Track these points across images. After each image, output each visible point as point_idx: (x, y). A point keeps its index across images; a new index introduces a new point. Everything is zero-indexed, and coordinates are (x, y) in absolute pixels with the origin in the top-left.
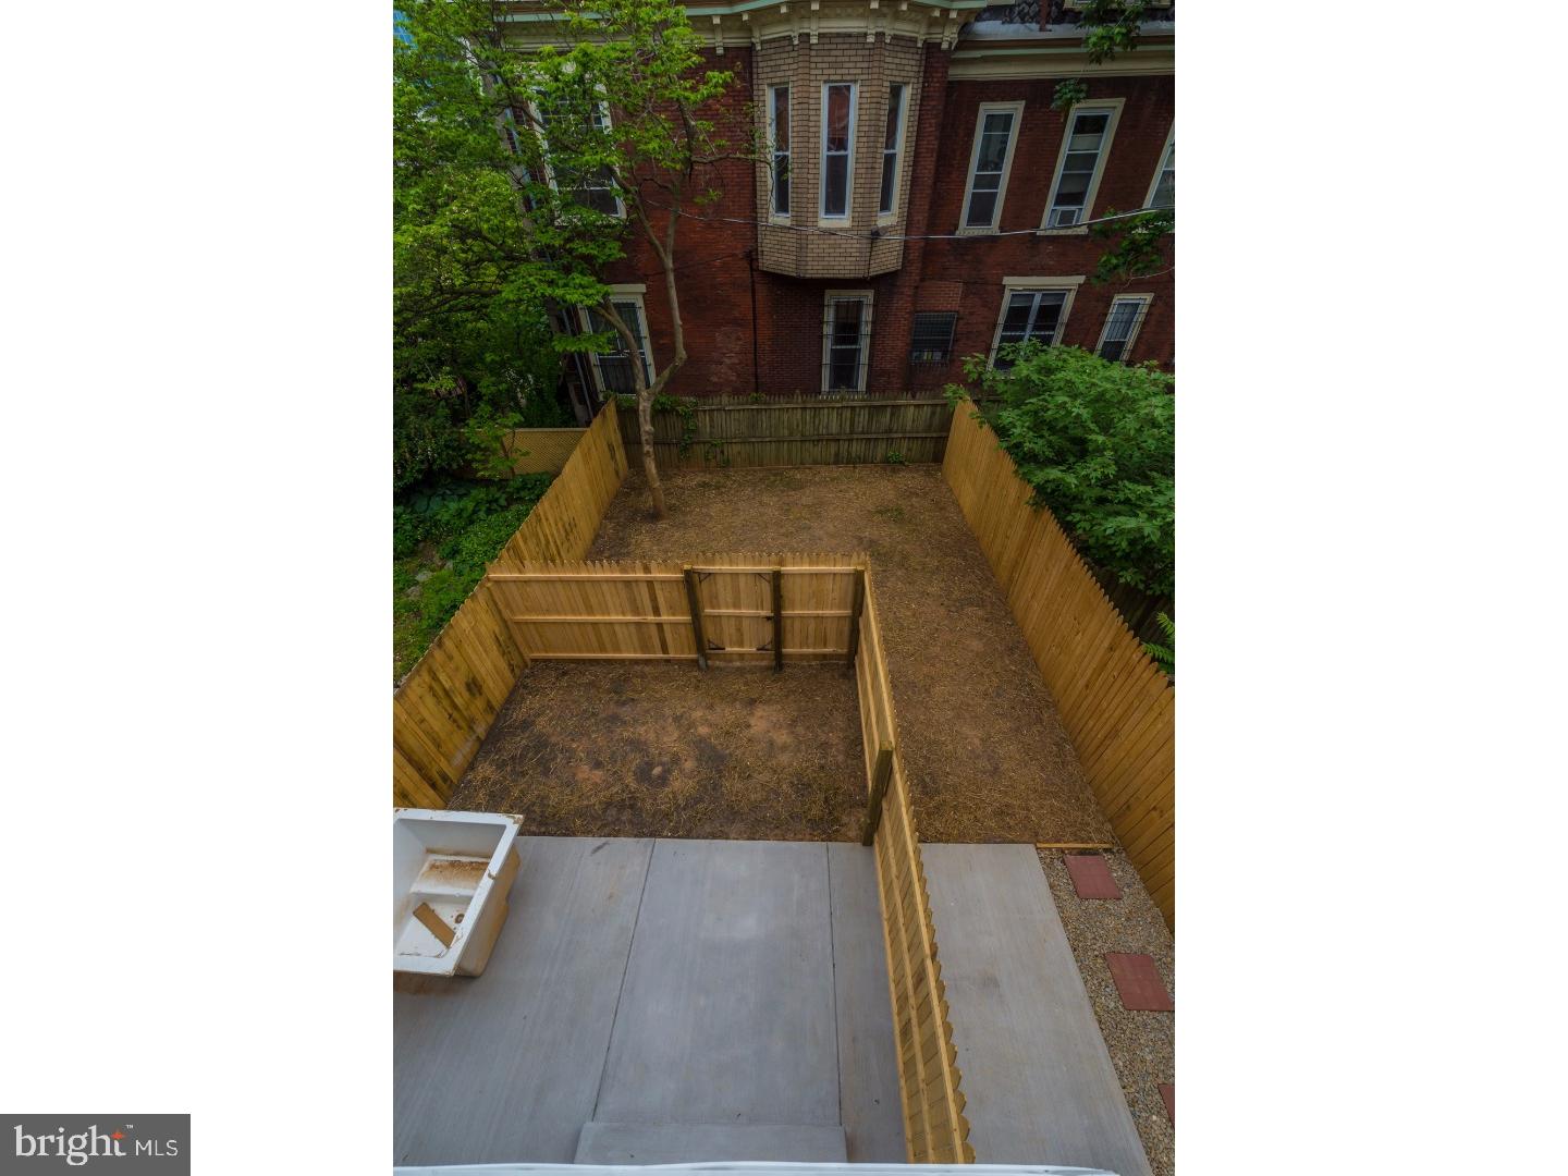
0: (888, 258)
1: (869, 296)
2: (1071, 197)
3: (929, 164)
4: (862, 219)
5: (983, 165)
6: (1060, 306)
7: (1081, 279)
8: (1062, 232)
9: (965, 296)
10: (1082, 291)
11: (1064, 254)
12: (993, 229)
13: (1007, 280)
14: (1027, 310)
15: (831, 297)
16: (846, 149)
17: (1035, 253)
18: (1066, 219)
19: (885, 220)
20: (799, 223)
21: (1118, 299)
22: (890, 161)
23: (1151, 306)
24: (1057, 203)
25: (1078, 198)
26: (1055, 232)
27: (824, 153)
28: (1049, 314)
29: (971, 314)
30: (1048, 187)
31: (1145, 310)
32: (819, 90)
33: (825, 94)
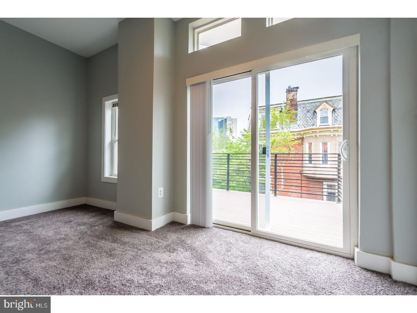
16: (328, 152)
32: (319, 143)
33: (321, 144)
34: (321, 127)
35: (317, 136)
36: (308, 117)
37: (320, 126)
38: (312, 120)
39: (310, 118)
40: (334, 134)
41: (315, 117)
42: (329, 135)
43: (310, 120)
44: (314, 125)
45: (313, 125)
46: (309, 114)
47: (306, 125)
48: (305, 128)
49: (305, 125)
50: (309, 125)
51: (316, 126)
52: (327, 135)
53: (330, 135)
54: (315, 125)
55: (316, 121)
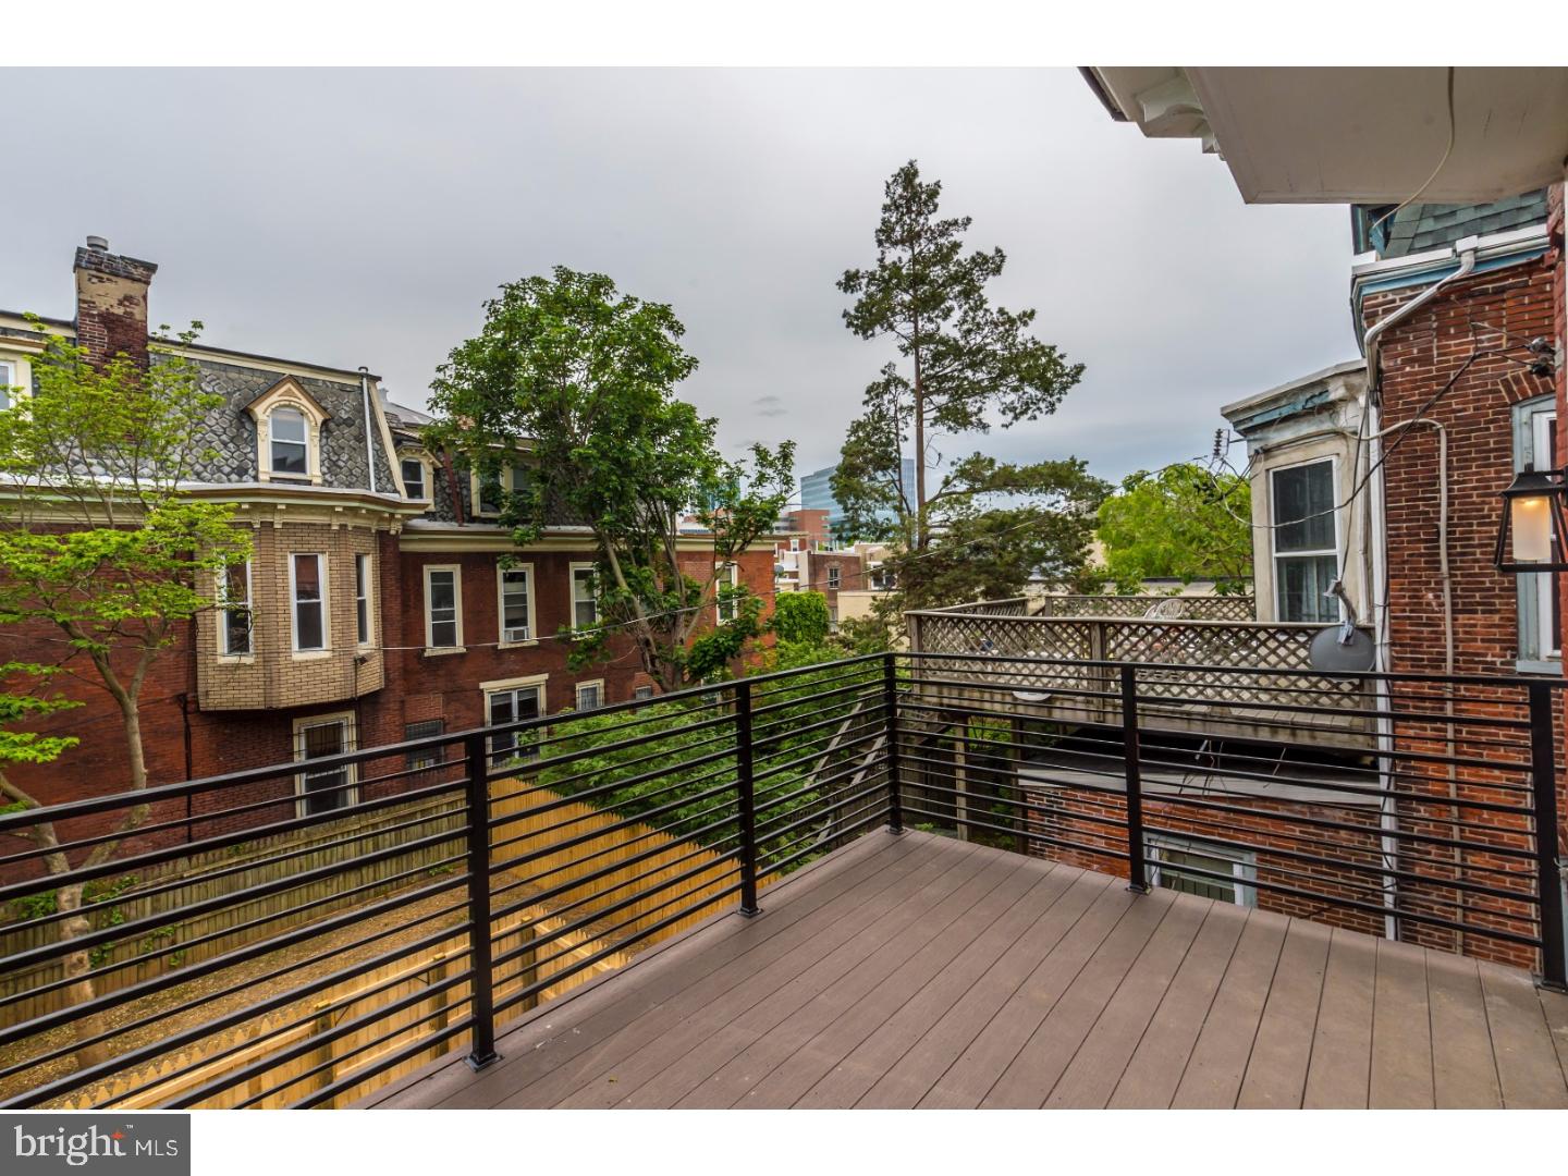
0: (371, 679)
1: (350, 717)
2: (516, 621)
3: (396, 606)
4: (341, 649)
5: (436, 604)
6: (536, 699)
7: (546, 676)
8: (519, 645)
9: (447, 703)
10: (549, 684)
11: (525, 660)
12: (459, 647)
13: (483, 685)
14: (509, 706)
15: (300, 725)
16: (317, 597)
17: (501, 663)
18: (519, 636)
19: (363, 649)
20: (267, 659)
21: (579, 686)
22: (361, 605)
23: (605, 687)
24: (507, 626)
25: (523, 621)
26: (513, 646)
27: (294, 601)
28: (529, 706)
29: (457, 718)
30: (496, 615)
31: (602, 691)
32: (285, 557)
33: (291, 561)
34: (276, 486)
35: (276, 526)
36: (214, 432)
37: (272, 480)
38: (231, 445)
39: (224, 437)
40: (343, 521)
41: (245, 435)
42: (323, 525)
43: (225, 444)
44: (246, 471)
45: (241, 472)
46: (217, 416)
47: (205, 467)
48: (203, 480)
49: (198, 468)
50: (219, 469)
51: (256, 478)
52: (314, 525)
53: (330, 525)
54: (251, 472)
55: (251, 456)
